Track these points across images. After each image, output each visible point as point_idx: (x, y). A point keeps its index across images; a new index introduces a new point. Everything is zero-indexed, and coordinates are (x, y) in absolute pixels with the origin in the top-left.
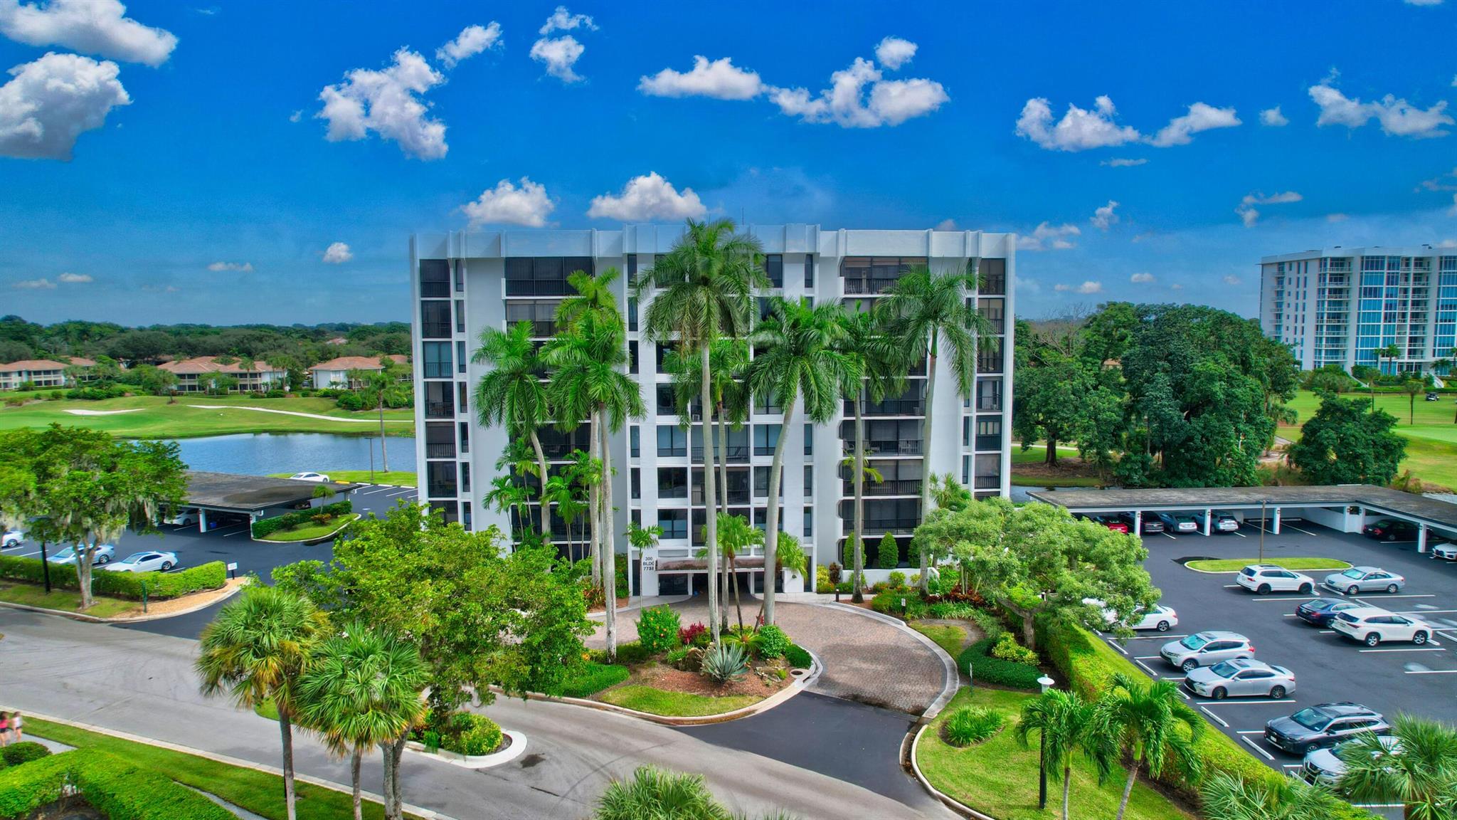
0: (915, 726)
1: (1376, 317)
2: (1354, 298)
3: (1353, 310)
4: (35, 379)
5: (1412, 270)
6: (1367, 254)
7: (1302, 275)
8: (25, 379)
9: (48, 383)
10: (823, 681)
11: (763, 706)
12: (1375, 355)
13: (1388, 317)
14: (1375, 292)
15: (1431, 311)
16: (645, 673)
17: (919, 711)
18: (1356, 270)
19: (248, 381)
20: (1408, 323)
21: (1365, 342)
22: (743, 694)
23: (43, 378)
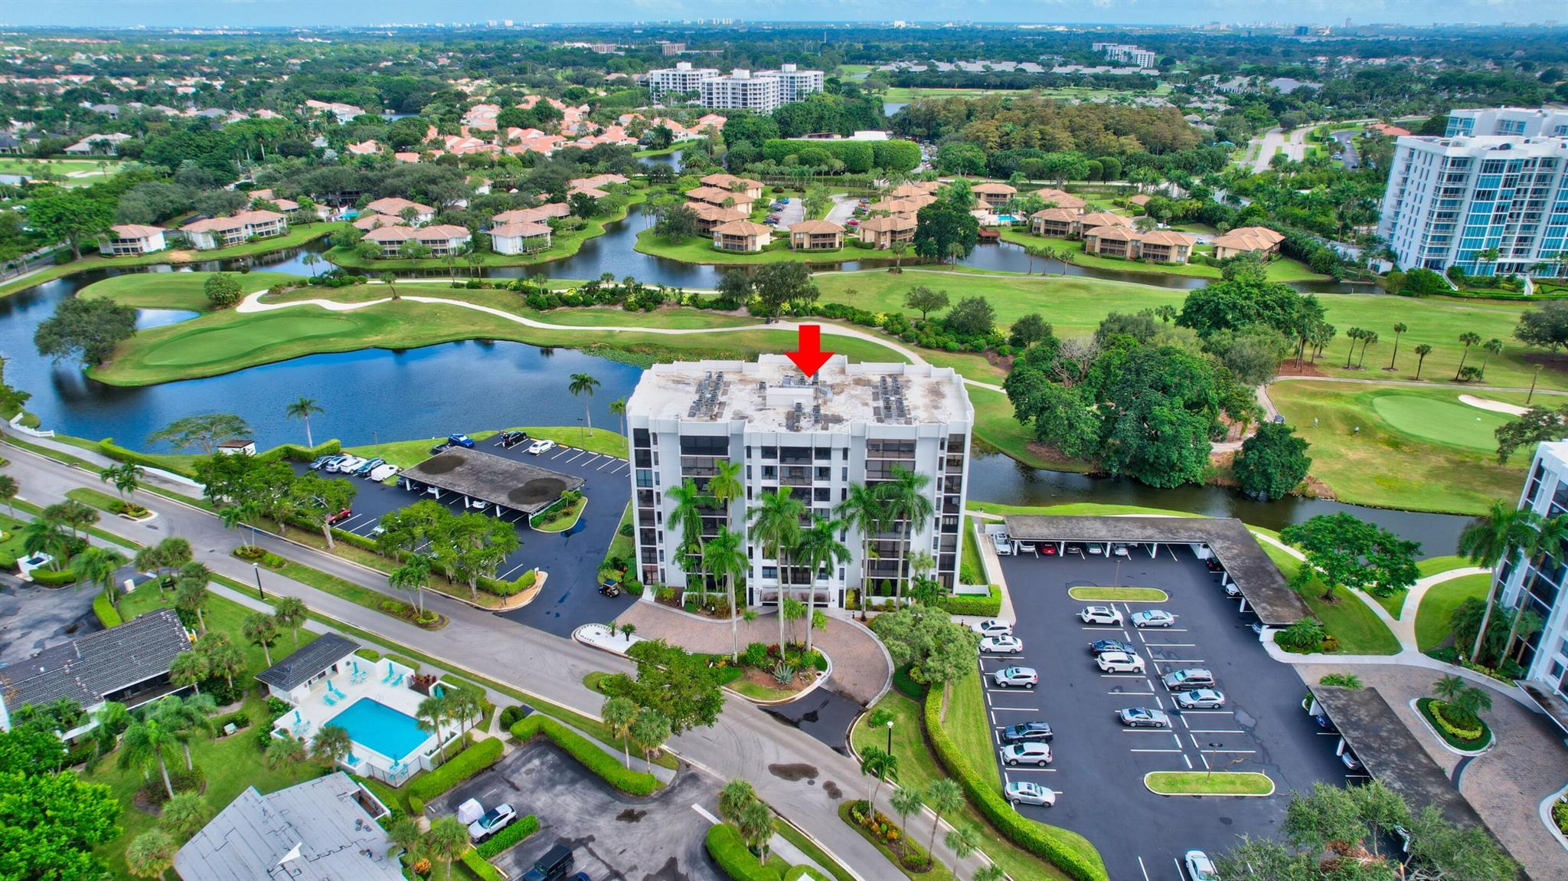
0: (860, 712)
1: (1485, 219)
2: (1468, 198)
3: (1464, 211)
4: (258, 230)
5: (1537, 170)
6: (1487, 157)
7: (1426, 167)
8: (250, 232)
9: (268, 233)
10: (830, 681)
11: (799, 696)
12: (1475, 256)
13: (1498, 219)
14: (1489, 195)
15: (1547, 212)
16: (749, 673)
17: (866, 704)
18: (1475, 172)
19: (439, 247)
20: (1520, 223)
21: (1467, 243)
22: (791, 689)
23: (264, 229)
